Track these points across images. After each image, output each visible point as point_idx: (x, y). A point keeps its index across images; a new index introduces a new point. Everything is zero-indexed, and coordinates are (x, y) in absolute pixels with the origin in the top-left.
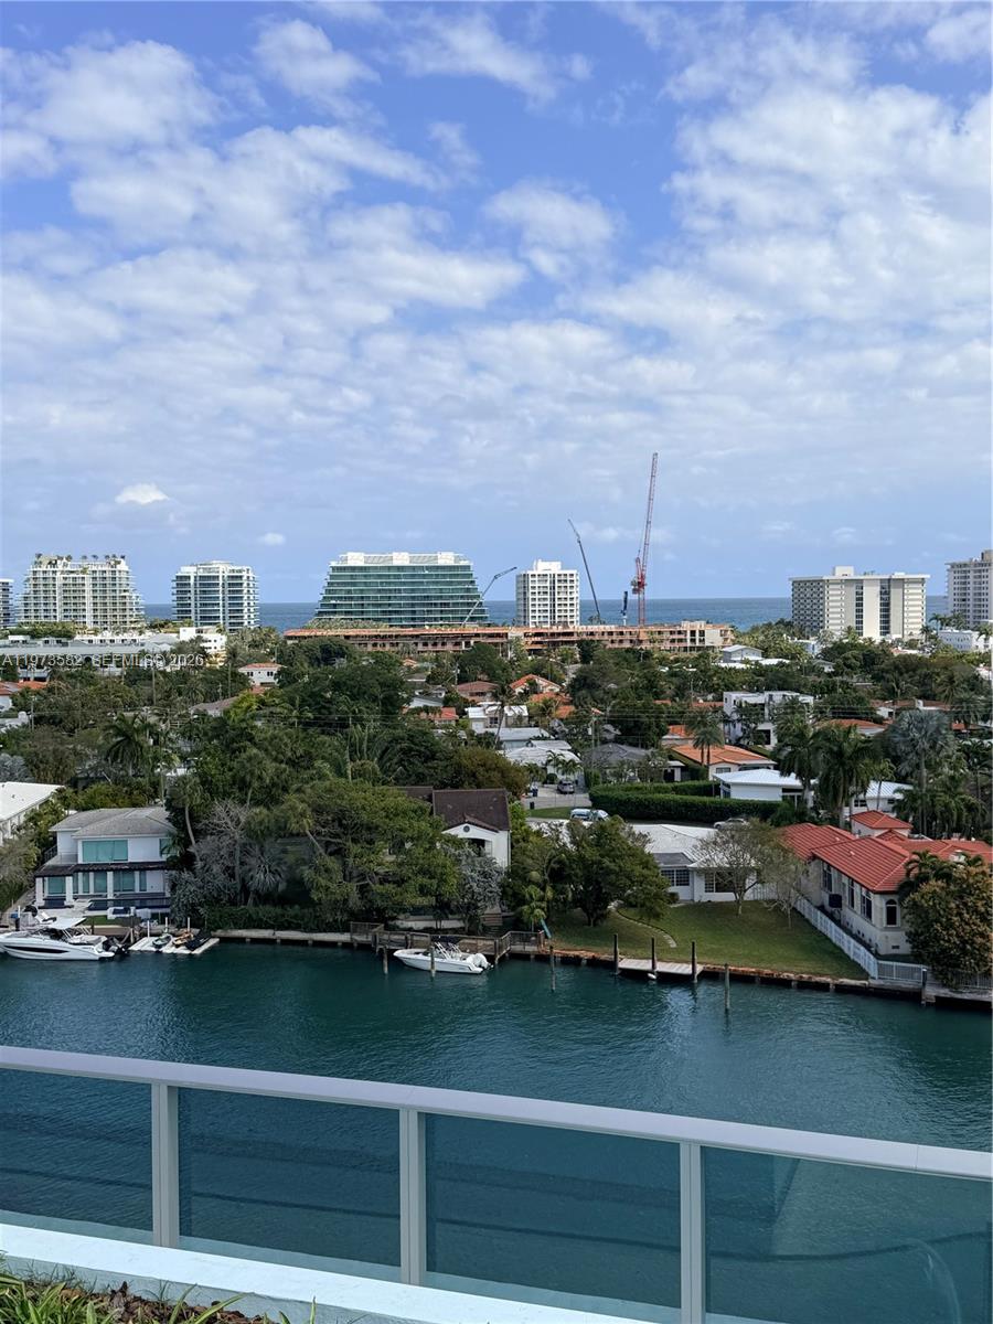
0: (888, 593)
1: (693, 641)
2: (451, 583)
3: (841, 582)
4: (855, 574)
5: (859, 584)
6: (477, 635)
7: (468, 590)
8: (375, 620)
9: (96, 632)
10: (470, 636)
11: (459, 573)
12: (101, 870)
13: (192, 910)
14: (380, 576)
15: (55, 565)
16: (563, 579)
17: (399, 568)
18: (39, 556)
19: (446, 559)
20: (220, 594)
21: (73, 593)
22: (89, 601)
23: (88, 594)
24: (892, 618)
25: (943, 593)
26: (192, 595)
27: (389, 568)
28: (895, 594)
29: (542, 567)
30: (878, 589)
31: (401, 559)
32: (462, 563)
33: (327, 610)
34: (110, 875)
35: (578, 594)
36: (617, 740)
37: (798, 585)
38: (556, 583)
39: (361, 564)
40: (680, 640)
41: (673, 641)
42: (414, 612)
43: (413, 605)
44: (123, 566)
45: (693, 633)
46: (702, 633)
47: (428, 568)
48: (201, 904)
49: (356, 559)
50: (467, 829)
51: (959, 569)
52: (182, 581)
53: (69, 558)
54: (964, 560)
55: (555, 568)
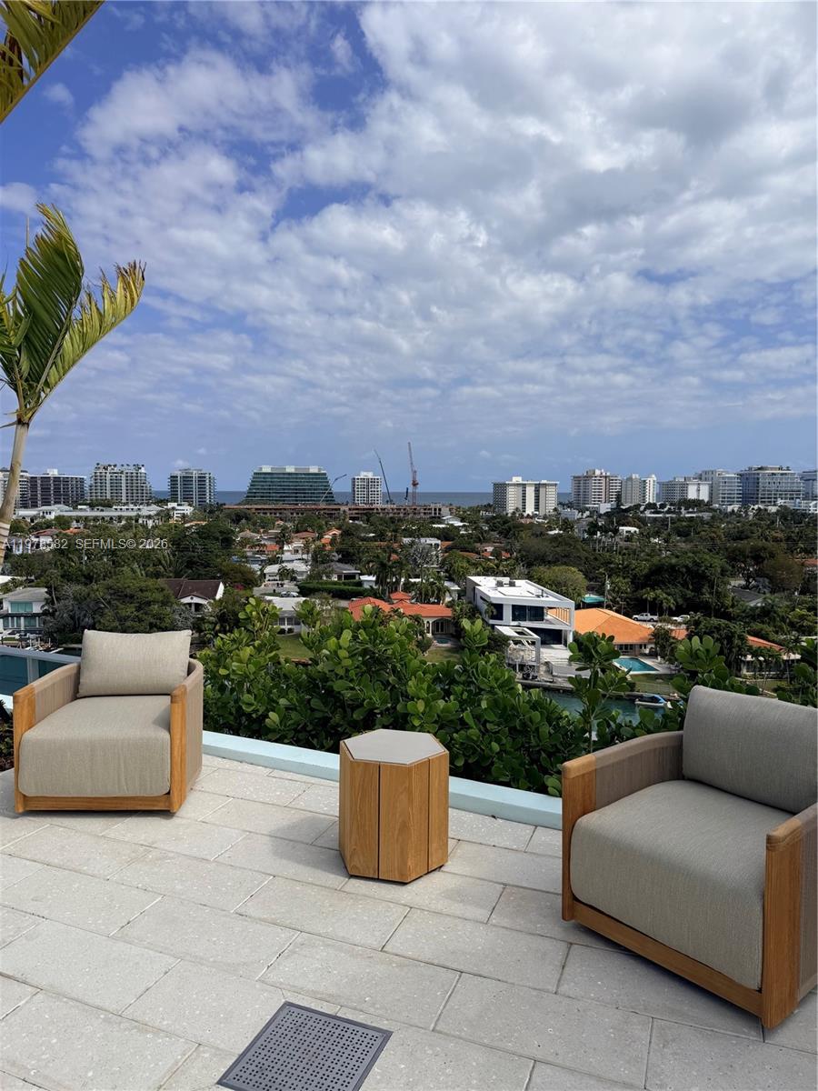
0: (538, 491)
1: (435, 513)
2: (316, 482)
3: (514, 485)
4: (523, 480)
5: (524, 486)
6: (325, 509)
7: (325, 486)
8: (276, 500)
9: (125, 504)
10: (320, 509)
11: (321, 477)
12: (19, 616)
13: (50, 634)
14: (278, 478)
15: (107, 469)
16: (373, 481)
17: (289, 474)
18: (98, 464)
19: (314, 470)
20: (195, 486)
21: (116, 484)
22: (124, 488)
23: (124, 485)
24: (540, 503)
25: (569, 491)
26: (179, 485)
27: (284, 474)
28: (542, 490)
29: (363, 475)
30: (534, 488)
31: (290, 469)
32: (322, 472)
33: (251, 496)
34: (22, 618)
35: (382, 489)
36: (339, 561)
37: (496, 486)
38: (370, 483)
39: (269, 471)
40: (430, 513)
41: (425, 513)
42: (296, 497)
43: (296, 493)
44: (143, 470)
45: (435, 509)
46: (440, 510)
47: (304, 474)
48: (56, 632)
49: (266, 469)
50: (192, 598)
51: (577, 479)
52: (173, 479)
53: (115, 466)
54: (580, 474)
55: (370, 475)
